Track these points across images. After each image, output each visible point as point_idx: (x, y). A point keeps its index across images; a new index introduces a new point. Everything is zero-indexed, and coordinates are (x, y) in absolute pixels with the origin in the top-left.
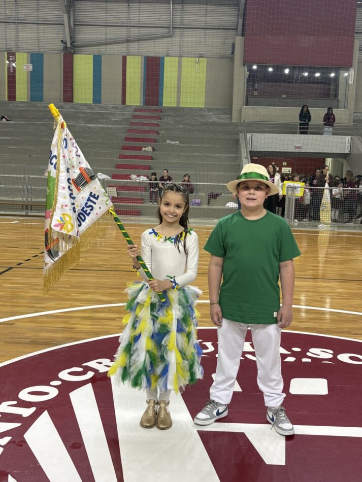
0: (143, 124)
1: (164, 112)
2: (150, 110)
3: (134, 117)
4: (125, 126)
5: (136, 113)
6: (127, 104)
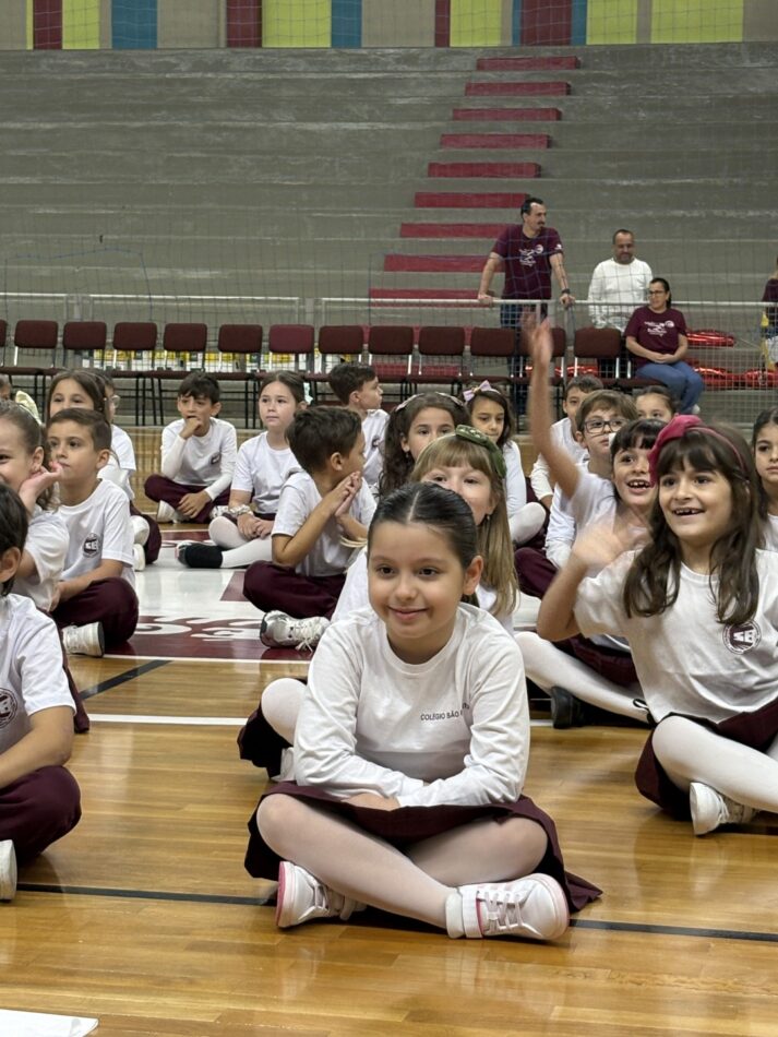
0: (497, 114)
1: (585, 67)
3: (473, 89)
4: (435, 124)
5: (480, 74)
6: (454, 43)
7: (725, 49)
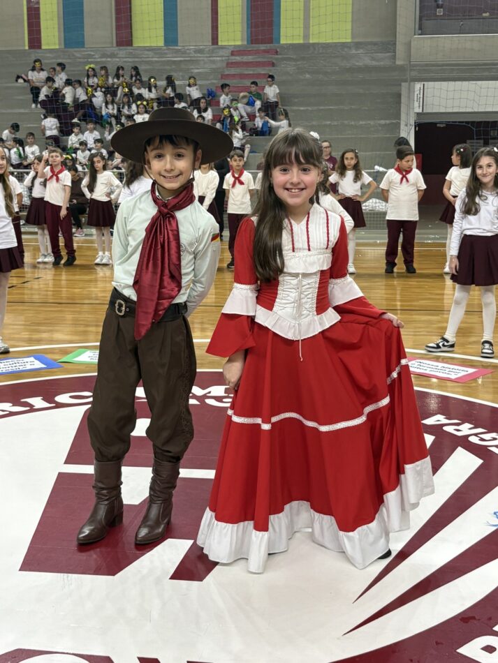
1: (280, 54)
2: (257, 52)
3: (230, 65)
6: (220, 43)
7: (344, 45)
